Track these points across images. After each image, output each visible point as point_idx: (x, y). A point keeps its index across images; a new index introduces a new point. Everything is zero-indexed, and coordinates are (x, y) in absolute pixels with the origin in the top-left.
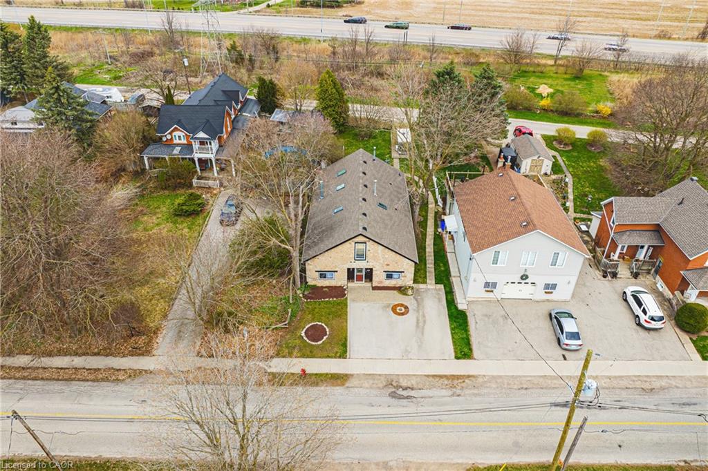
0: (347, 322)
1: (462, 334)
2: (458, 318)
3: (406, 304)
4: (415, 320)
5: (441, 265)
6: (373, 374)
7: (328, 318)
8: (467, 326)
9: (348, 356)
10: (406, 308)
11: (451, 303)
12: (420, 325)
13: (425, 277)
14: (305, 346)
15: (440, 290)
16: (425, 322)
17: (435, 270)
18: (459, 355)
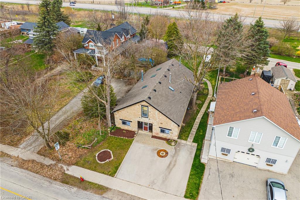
0: (126, 154)
1: (196, 180)
2: (198, 169)
3: (168, 151)
4: (169, 163)
5: (202, 131)
6: (124, 193)
7: (116, 148)
8: (202, 175)
9: (115, 176)
10: (167, 153)
11: (198, 156)
12: (170, 167)
13: (188, 137)
14: (94, 163)
15: (194, 146)
16: (174, 165)
17: (196, 133)
18: (188, 195)
